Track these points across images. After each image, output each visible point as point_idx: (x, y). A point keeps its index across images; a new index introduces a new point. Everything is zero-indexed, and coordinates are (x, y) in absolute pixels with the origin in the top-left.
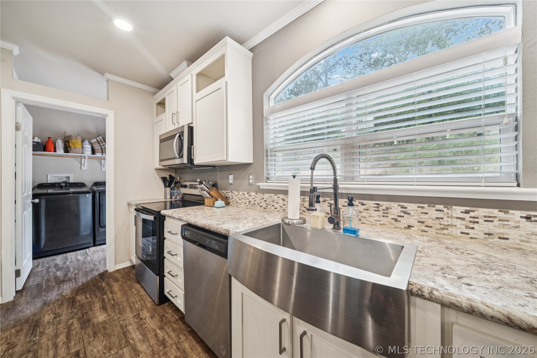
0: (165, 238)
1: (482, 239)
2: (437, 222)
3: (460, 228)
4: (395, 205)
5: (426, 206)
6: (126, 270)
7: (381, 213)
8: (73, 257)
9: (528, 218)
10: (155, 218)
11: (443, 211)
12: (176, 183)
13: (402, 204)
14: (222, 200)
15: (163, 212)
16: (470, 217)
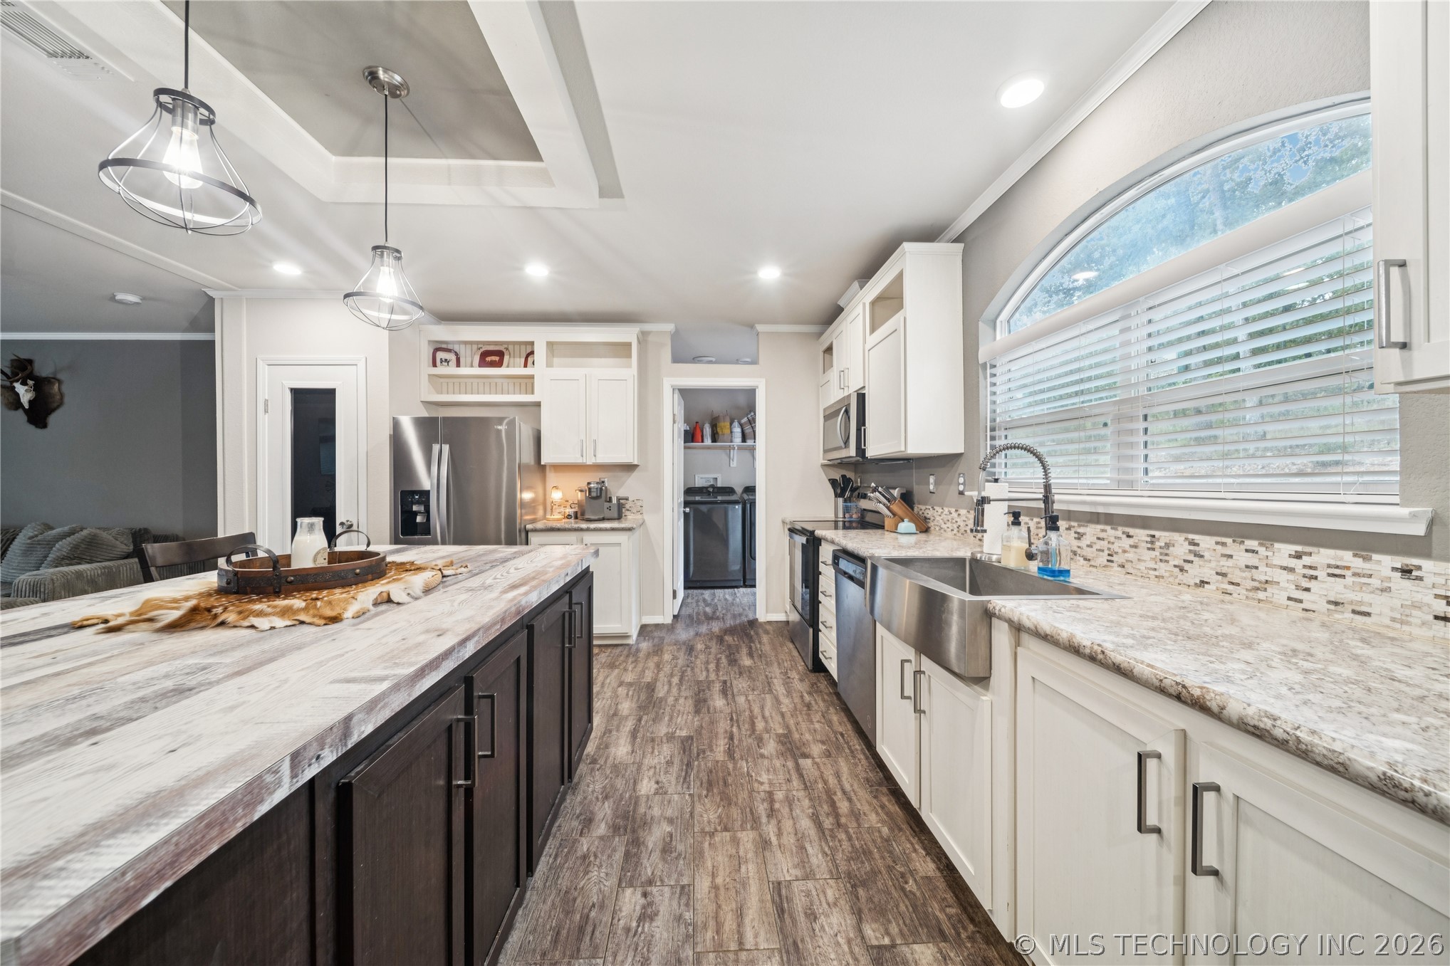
0: (820, 573)
1: (1324, 614)
2: (1247, 574)
3: (1286, 589)
4: (1178, 538)
5: (1229, 541)
6: (780, 625)
7: (1157, 553)
8: (721, 595)
9: (1406, 572)
10: (807, 540)
11: (1257, 553)
12: (853, 490)
13: (1191, 536)
14: (911, 520)
15: (819, 533)
16: (1305, 566)
